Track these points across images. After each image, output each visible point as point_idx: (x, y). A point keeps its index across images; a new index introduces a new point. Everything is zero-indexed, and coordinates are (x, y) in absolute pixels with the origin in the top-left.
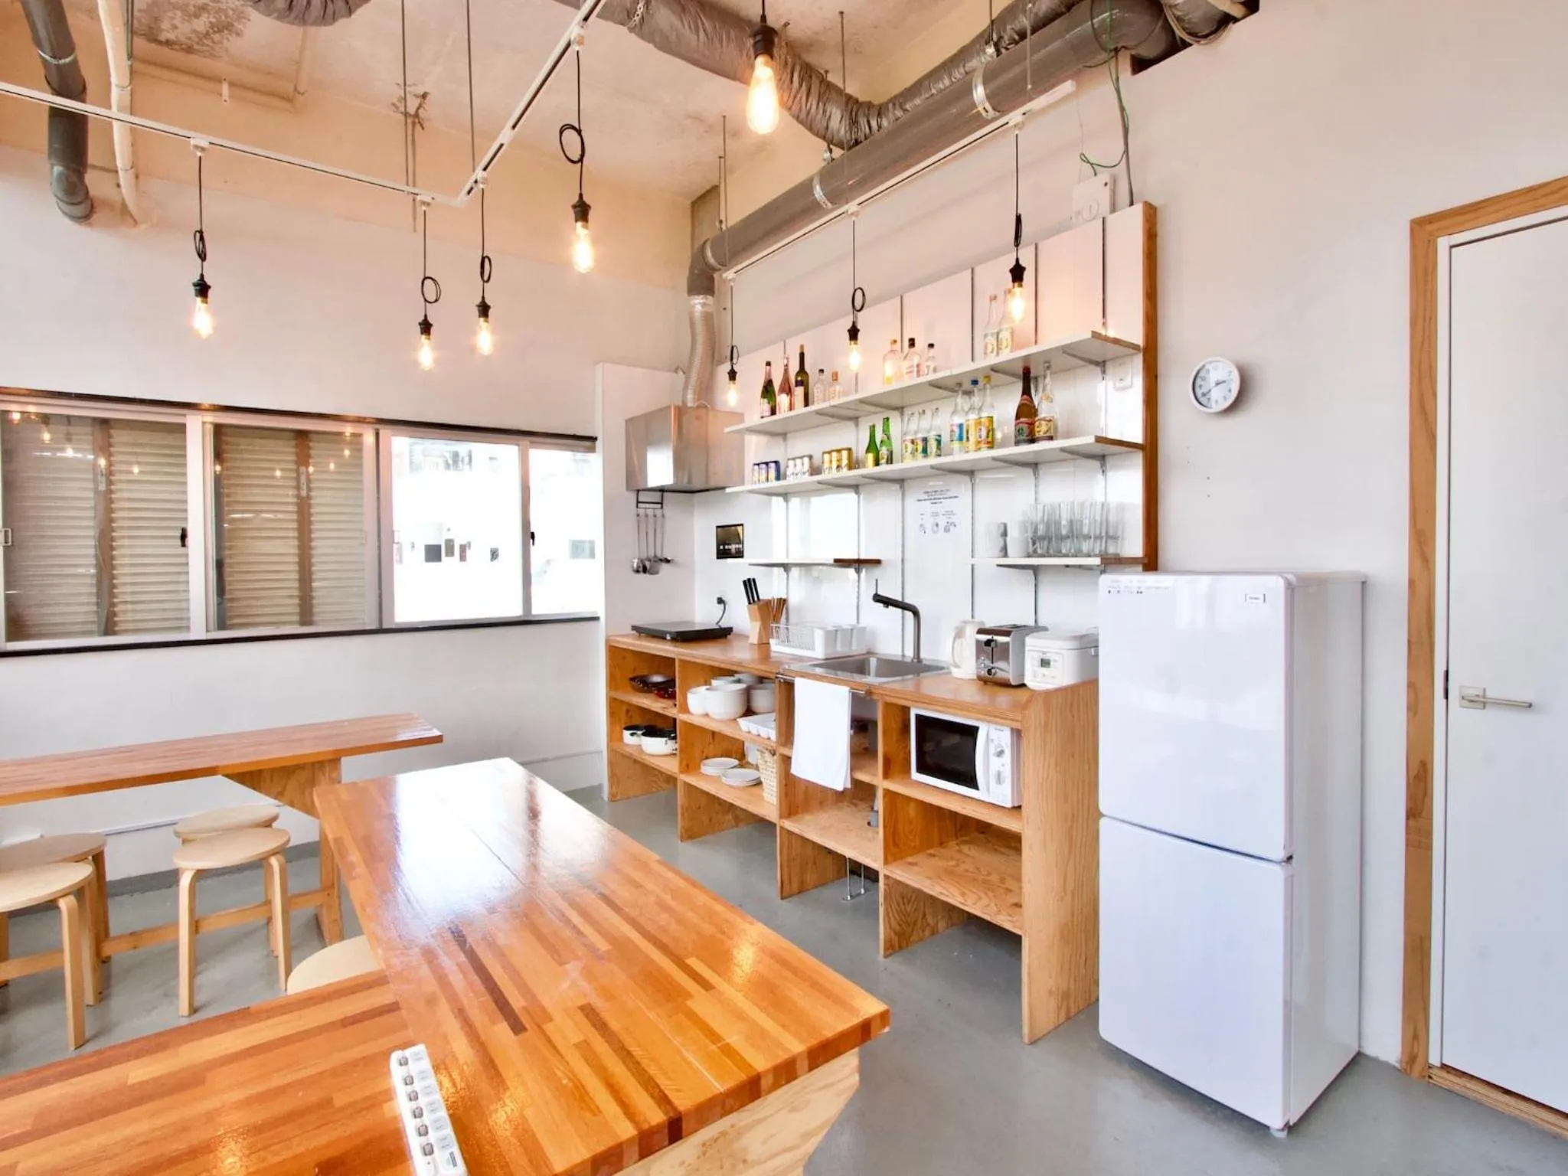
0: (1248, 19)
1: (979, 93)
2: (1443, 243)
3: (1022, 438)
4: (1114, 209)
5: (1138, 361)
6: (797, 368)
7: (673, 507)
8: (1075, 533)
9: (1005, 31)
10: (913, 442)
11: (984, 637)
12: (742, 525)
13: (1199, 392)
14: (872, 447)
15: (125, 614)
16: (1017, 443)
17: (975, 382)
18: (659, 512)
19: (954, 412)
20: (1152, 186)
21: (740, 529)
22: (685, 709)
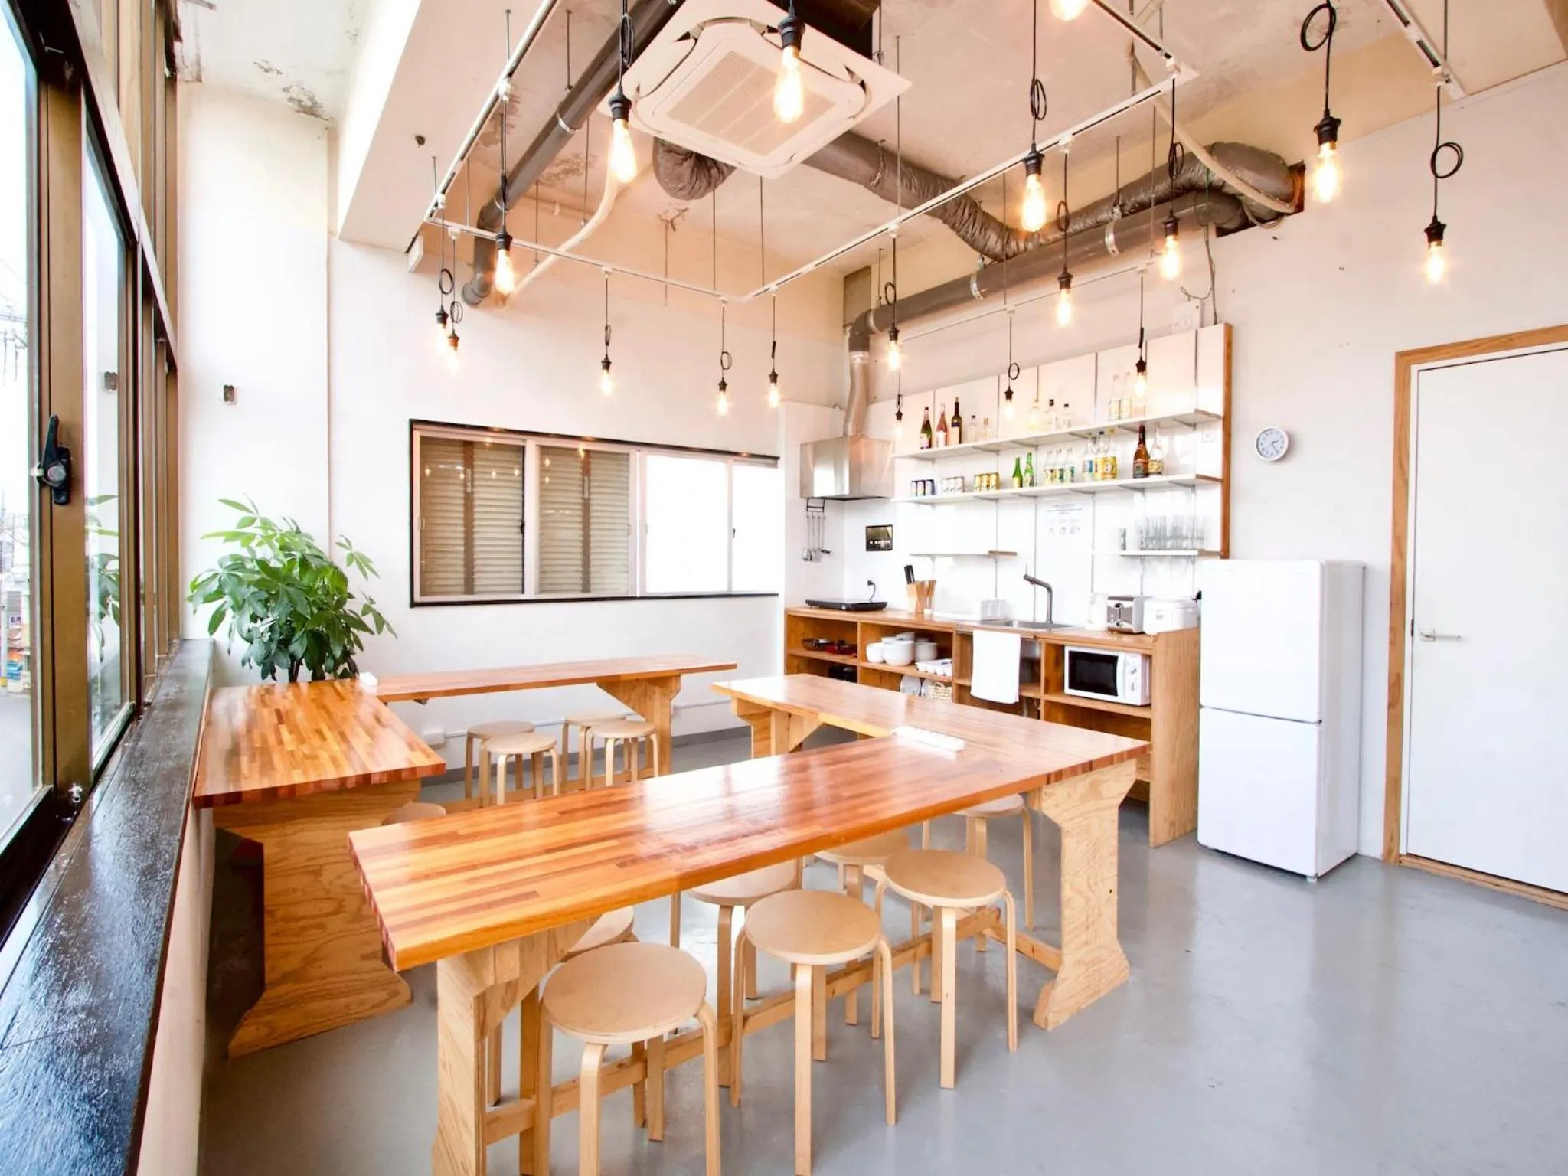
0: (1295, 216)
1: (1110, 239)
2: (1414, 368)
3: (1138, 472)
4: (1202, 326)
5: (1220, 424)
6: (953, 414)
7: (831, 512)
8: (1177, 535)
9: (1129, 200)
10: (1052, 471)
11: (1113, 603)
12: (891, 526)
13: (1260, 447)
14: (1017, 473)
15: (480, 580)
16: (1135, 476)
17: (1102, 433)
18: (821, 514)
19: (1086, 452)
20: (1228, 314)
21: (889, 529)
22: (865, 659)
